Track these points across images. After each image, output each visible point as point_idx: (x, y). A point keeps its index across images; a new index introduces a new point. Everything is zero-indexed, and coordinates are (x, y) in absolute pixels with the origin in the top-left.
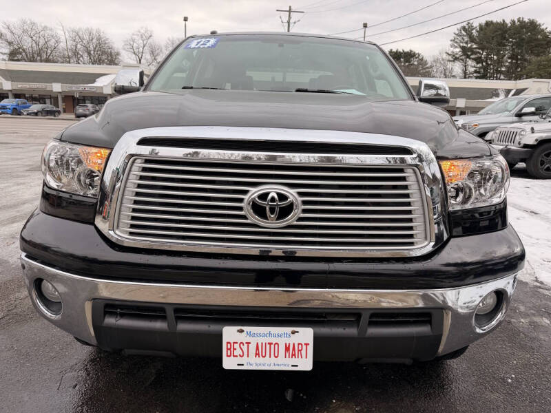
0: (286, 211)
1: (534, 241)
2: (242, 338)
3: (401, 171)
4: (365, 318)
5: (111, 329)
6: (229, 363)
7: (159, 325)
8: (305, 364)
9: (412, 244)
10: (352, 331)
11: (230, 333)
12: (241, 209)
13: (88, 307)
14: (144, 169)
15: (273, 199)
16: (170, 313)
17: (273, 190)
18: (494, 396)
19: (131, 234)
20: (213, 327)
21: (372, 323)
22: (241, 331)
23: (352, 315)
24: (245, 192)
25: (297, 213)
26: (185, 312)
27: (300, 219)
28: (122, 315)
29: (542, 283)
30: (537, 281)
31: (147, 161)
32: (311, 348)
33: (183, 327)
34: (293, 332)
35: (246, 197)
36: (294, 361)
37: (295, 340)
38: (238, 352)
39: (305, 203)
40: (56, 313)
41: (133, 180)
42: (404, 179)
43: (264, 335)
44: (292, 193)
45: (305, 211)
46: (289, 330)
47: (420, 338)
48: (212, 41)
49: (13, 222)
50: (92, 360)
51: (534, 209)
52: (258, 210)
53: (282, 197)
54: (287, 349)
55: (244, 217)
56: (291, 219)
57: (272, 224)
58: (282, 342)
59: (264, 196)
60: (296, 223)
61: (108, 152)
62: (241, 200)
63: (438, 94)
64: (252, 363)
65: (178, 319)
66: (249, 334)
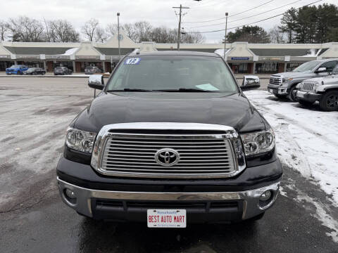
0: (172, 160)
1: (315, 153)
2: (156, 214)
3: (223, 141)
4: (209, 204)
5: (99, 210)
6: (150, 225)
7: (120, 209)
8: (183, 225)
9: (229, 172)
10: (203, 210)
11: (150, 212)
12: (153, 159)
13: (89, 201)
14: (112, 143)
15: (167, 155)
16: (124, 203)
17: (167, 150)
18: (276, 238)
19: (107, 170)
20: (143, 209)
21: (212, 207)
22: (155, 211)
23: (203, 204)
24: (156, 152)
26: (131, 203)
27: (179, 163)
28: (104, 205)
29: (313, 178)
30: (311, 177)
31: (114, 139)
32: (185, 218)
33: (130, 209)
35: (156, 154)
36: (178, 223)
37: (178, 215)
38: (154, 220)
39: (181, 155)
40: (74, 203)
43: (165, 213)
44: (175, 151)
45: (181, 159)
46: (176, 210)
47: (233, 213)
48: (138, 60)
51: (319, 132)
53: (171, 154)
54: (175, 218)
55: (155, 162)
56: (175, 163)
57: (167, 165)
58: (173, 215)
59: (163, 154)
60: (177, 164)
61: (96, 133)
62: (154, 155)
64: (160, 225)
65: (128, 206)
66: (159, 212)
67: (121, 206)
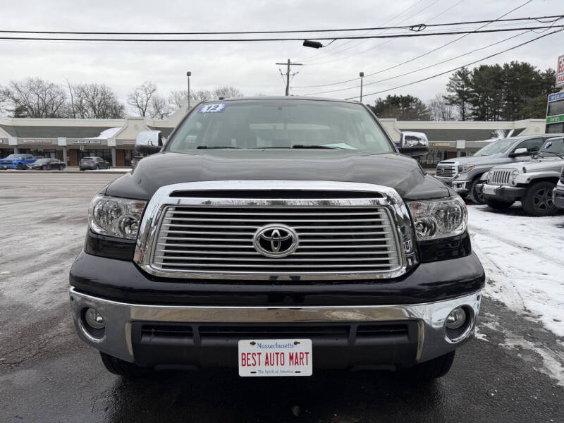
0: (287, 244)
1: (525, 274)
2: (255, 349)
3: (376, 210)
4: (353, 330)
5: (148, 346)
6: (244, 372)
7: (186, 341)
8: (306, 370)
9: (388, 268)
10: (342, 342)
11: (244, 346)
12: (251, 243)
13: (128, 327)
14: (175, 215)
15: (276, 235)
16: (196, 331)
17: (276, 228)
18: (477, 408)
19: (164, 267)
20: (231, 342)
21: (359, 335)
22: (253, 344)
23: (342, 328)
24: (254, 230)
25: (295, 245)
26: (209, 329)
27: (298, 250)
28: (157, 334)
29: (529, 311)
30: (525, 310)
31: (177, 209)
32: (310, 356)
33: (206, 342)
34: (296, 343)
35: (255, 234)
36: (297, 368)
37: (297, 350)
38: (252, 361)
39: (301, 237)
40: (99, 337)
41: (167, 224)
42: (377, 216)
43: (272, 347)
44: (291, 231)
45: (301, 244)
46: (292, 341)
47: (400, 345)
48: (221, 106)
49: (33, 272)
50: (119, 388)
51: (528, 245)
52: (265, 244)
53: (283, 233)
54: (291, 357)
55: (253, 250)
56: (291, 250)
57: (276, 254)
58: (287, 352)
59: (269, 233)
60: (294, 253)
61: (146, 203)
62: (251, 237)
63: (419, 144)
64: (263, 371)
65: (203, 335)
66: (260, 346)
67: (190, 335)
